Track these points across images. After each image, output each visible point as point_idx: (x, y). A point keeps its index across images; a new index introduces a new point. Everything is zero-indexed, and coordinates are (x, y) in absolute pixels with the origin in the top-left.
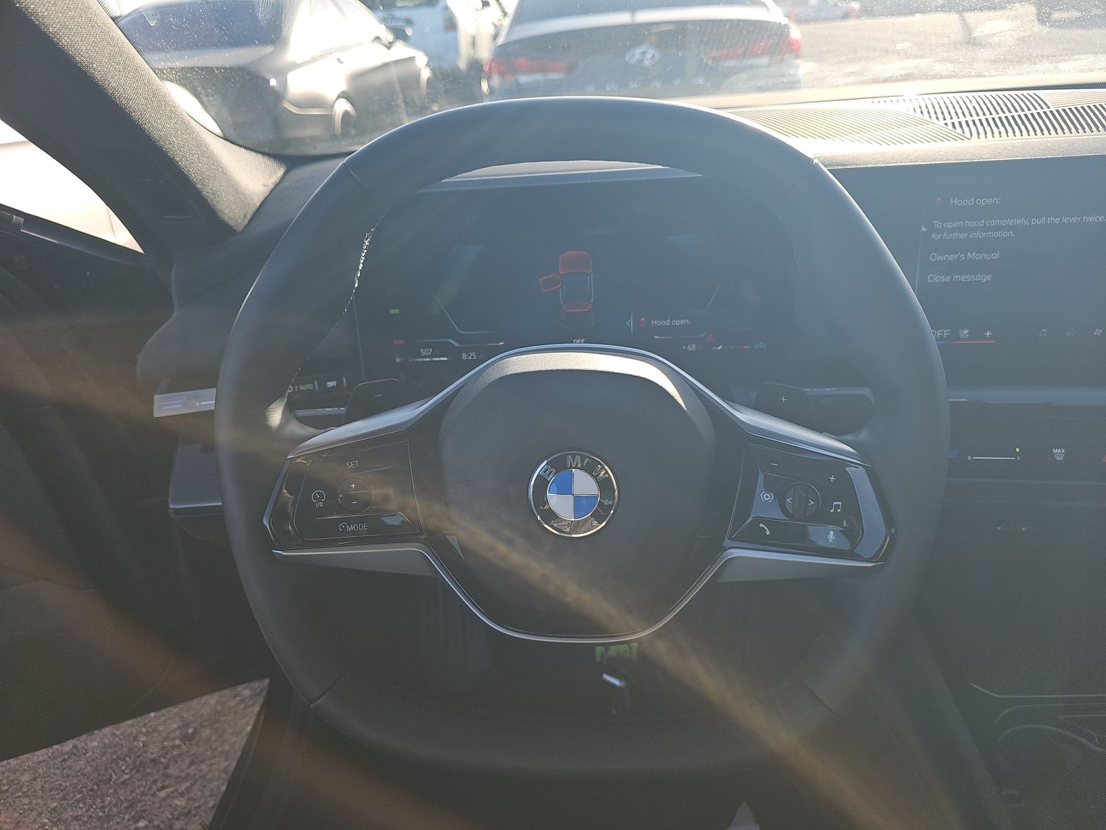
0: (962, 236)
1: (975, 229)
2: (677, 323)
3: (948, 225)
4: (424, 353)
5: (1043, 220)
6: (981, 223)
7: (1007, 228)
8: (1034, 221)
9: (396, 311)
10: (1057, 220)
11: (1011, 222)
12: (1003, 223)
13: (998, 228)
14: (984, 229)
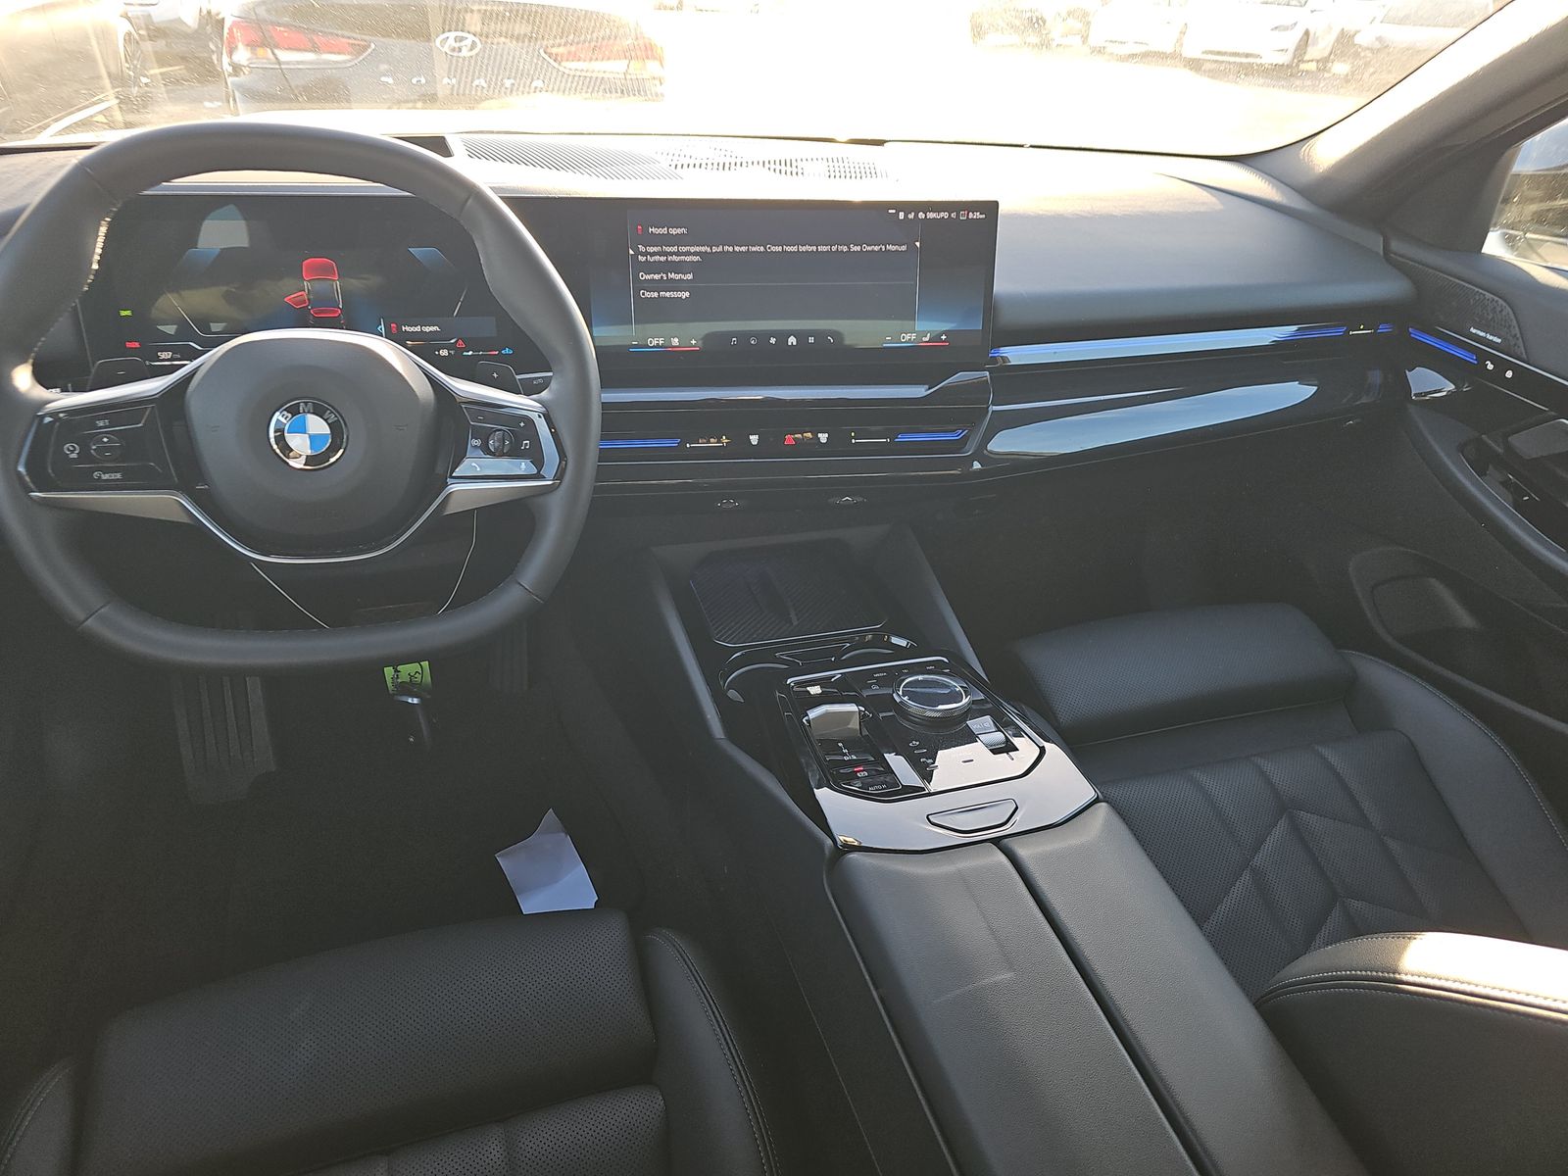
0: (663, 259)
1: (671, 254)
2: (427, 329)
3: (651, 249)
4: (163, 357)
5: (720, 249)
6: (675, 249)
7: (695, 254)
8: (715, 249)
9: (128, 313)
10: (731, 249)
11: (698, 249)
12: (693, 249)
13: (688, 254)
14: (678, 254)
